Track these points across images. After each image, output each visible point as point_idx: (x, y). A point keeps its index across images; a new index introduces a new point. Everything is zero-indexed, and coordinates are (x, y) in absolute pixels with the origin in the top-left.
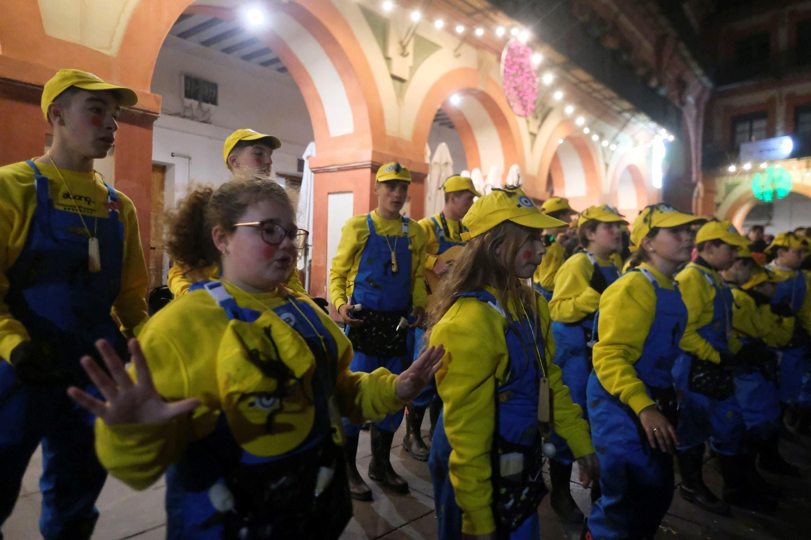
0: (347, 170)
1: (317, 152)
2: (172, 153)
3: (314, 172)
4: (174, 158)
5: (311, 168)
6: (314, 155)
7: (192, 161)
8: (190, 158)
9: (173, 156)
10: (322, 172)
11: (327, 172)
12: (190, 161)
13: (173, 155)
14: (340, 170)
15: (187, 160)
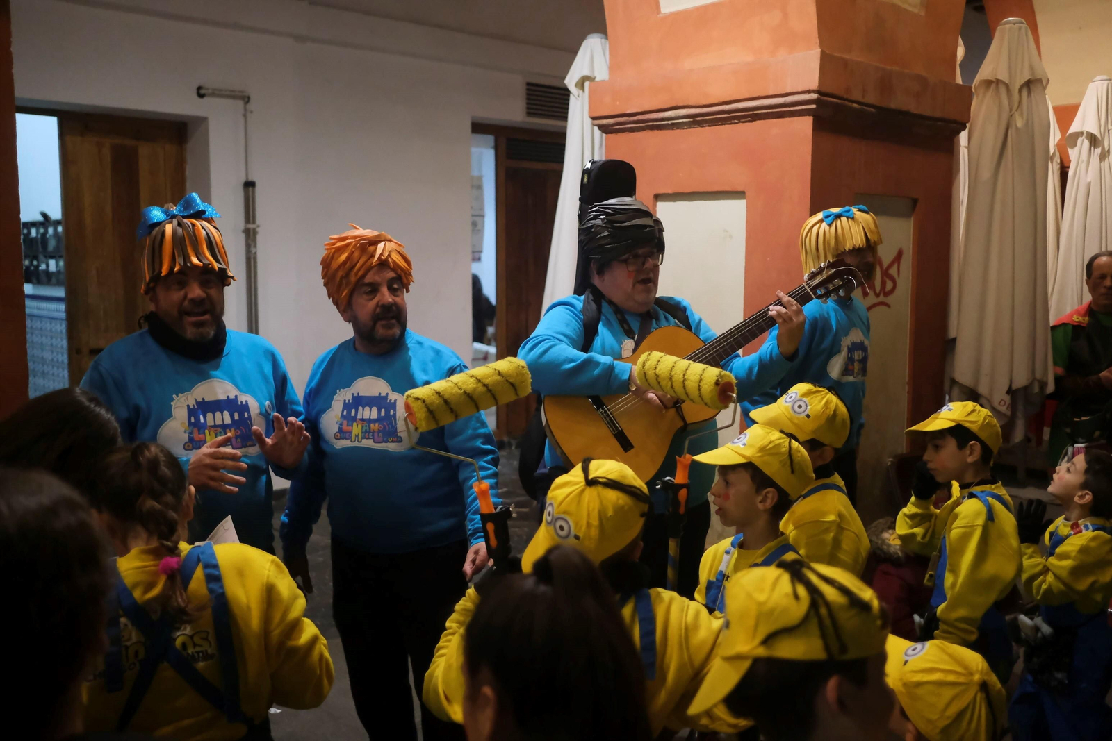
0: (724, 121)
1: (613, 67)
2: (199, 88)
3: (605, 129)
4: (205, 99)
5: (593, 118)
6: (602, 73)
7: (251, 106)
8: (247, 99)
9: (201, 96)
10: (632, 130)
11: (652, 128)
12: (248, 106)
13: (202, 92)
14: (696, 121)
15: (240, 103)
